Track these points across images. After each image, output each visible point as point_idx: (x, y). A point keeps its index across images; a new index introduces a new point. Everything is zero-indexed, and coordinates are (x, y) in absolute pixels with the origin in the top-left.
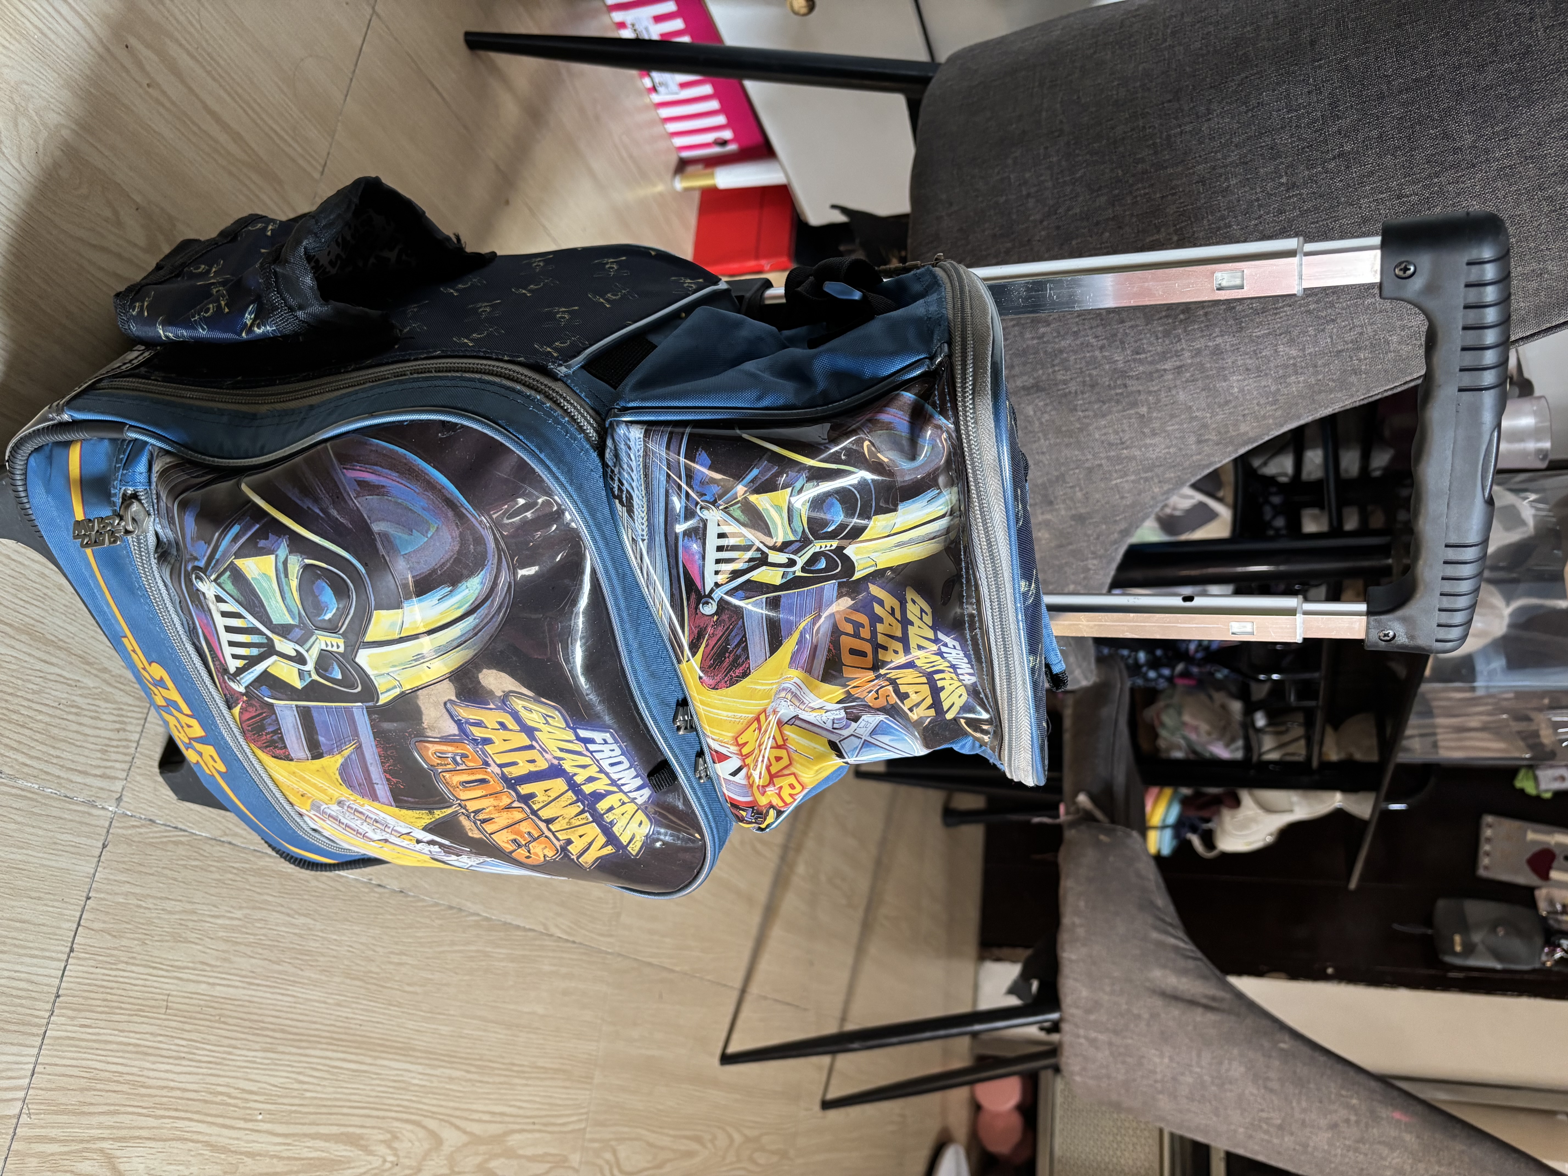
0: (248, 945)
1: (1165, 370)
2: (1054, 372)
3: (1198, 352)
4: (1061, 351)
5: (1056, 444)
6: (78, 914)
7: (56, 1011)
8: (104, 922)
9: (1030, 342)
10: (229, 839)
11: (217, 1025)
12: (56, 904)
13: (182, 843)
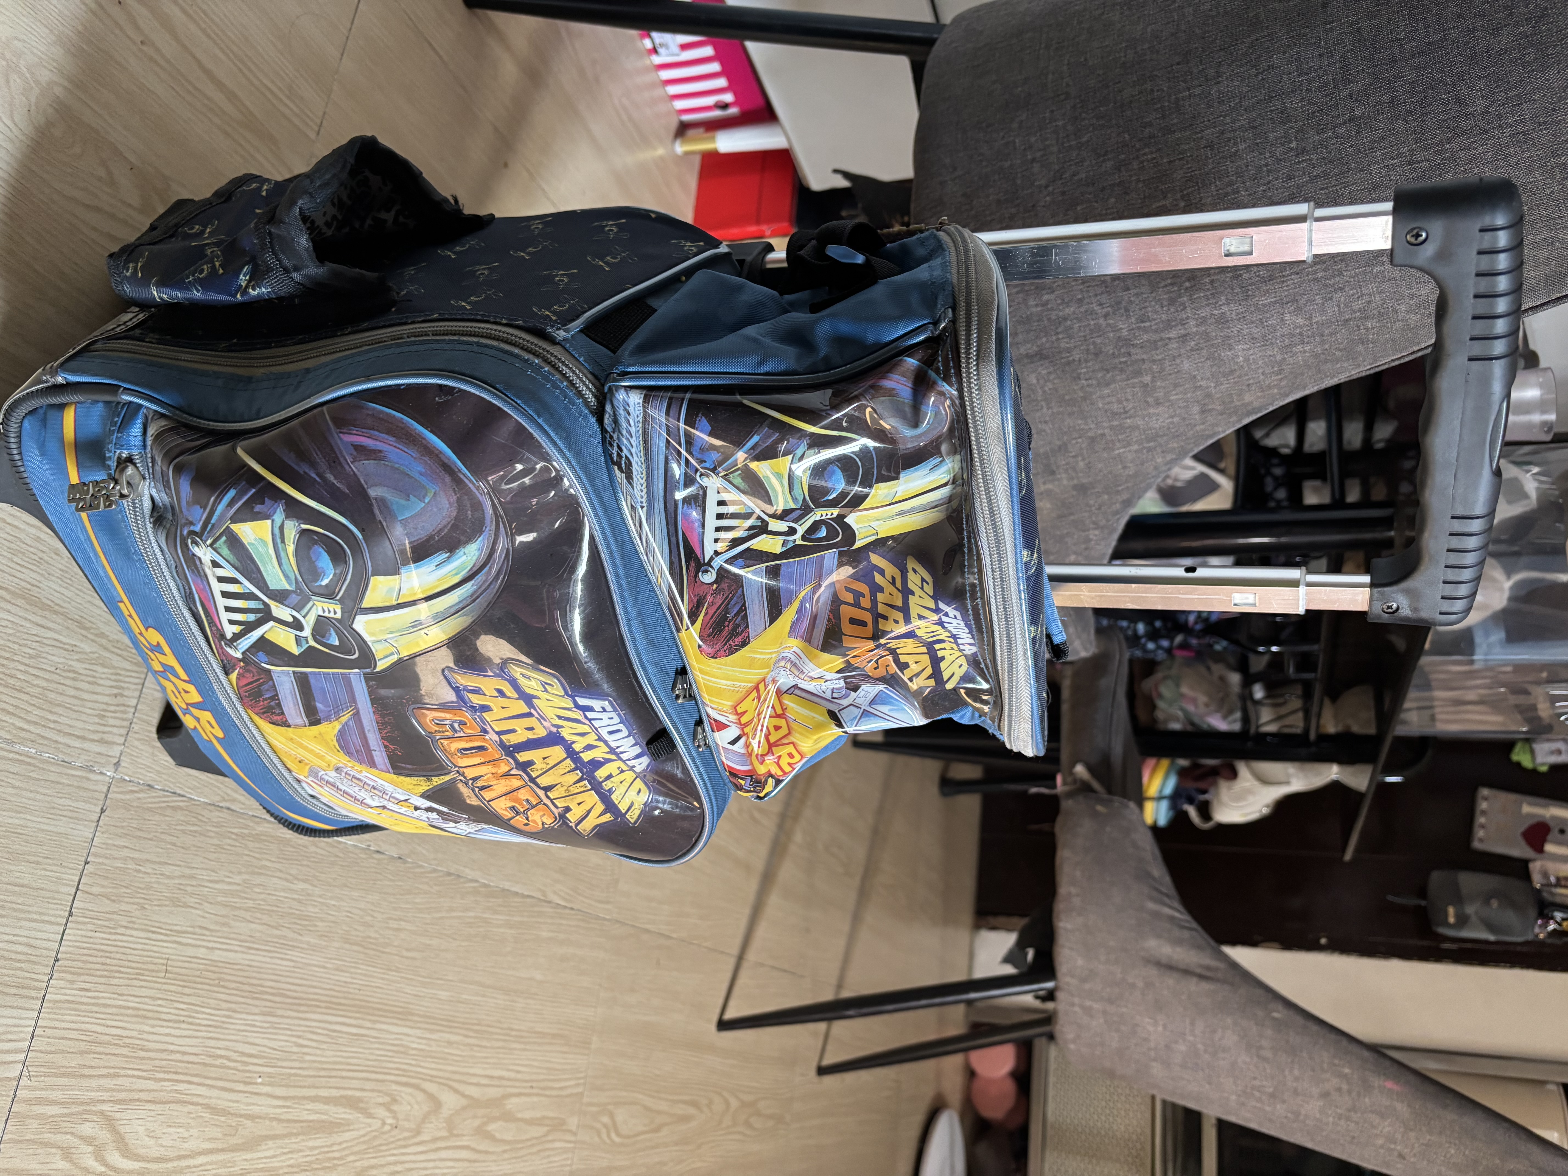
0: (247, 910)
1: (1170, 339)
2: (1058, 339)
3: (1204, 321)
4: (1065, 319)
5: (1059, 413)
6: (77, 879)
7: (55, 975)
8: (103, 886)
9: (1034, 310)
10: (228, 805)
11: (216, 989)
12: (54, 868)
13: (181, 808)
